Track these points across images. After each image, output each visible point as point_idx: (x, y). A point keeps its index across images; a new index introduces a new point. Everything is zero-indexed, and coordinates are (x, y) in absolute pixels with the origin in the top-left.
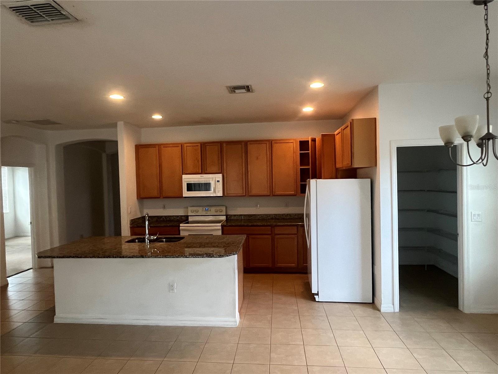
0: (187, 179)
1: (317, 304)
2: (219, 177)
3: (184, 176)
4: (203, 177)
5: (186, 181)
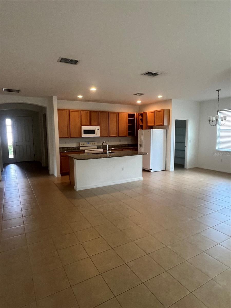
0: (84, 128)
1: (151, 173)
2: (98, 128)
3: (83, 127)
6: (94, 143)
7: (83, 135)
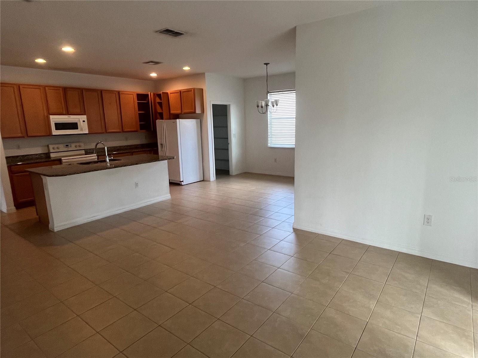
0: (54, 119)
1: (183, 186)
2: (84, 117)
4: (70, 118)
5: (54, 121)
6: (78, 144)
7: (55, 132)
